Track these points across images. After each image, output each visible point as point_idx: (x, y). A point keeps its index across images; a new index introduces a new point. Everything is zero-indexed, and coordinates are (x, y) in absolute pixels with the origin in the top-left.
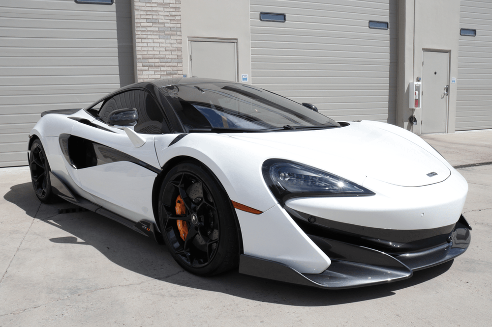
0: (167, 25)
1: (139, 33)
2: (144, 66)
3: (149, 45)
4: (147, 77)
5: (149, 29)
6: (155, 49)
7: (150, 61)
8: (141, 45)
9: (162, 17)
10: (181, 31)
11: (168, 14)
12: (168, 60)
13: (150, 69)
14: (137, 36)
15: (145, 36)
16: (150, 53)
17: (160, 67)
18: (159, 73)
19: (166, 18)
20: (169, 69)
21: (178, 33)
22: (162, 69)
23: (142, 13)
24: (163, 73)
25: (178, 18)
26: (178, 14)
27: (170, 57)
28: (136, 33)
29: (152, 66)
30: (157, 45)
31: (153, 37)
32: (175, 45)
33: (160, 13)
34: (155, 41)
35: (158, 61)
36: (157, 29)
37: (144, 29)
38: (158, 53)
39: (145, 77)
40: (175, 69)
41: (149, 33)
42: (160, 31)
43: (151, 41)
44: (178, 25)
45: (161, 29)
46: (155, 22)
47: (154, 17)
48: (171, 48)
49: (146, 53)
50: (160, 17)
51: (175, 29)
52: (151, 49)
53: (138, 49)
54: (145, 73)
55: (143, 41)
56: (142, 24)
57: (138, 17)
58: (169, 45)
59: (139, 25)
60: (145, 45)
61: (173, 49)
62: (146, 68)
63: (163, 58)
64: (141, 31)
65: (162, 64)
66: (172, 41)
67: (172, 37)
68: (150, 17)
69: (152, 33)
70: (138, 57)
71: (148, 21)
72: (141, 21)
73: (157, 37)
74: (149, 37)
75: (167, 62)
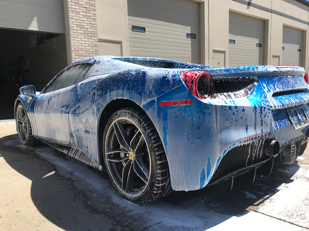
0: (89, 30)
1: (73, 34)
2: (76, 55)
3: (79, 42)
5: (78, 31)
6: (83, 45)
7: (80, 52)
8: (74, 41)
9: (86, 25)
10: (97, 34)
11: (89, 22)
14: (71, 36)
15: (76, 36)
16: (79, 47)
19: (88, 25)
21: (96, 35)
23: (74, 20)
25: (95, 26)
26: (95, 23)
27: (92, 50)
28: (71, 33)
29: (81, 56)
30: (84, 42)
31: (81, 37)
32: (94, 43)
33: (85, 22)
34: (82, 39)
35: (84, 52)
36: (83, 32)
37: (76, 31)
38: (84, 47)
41: (78, 34)
43: (80, 39)
44: (96, 31)
45: (85, 32)
46: (82, 27)
47: (81, 24)
48: (92, 45)
49: (77, 47)
51: (94, 33)
52: (80, 45)
53: (72, 44)
55: (75, 39)
56: (74, 28)
57: (72, 23)
58: (91, 43)
59: (72, 28)
60: (76, 42)
62: (78, 57)
64: (74, 32)
65: (87, 55)
66: (92, 40)
67: (92, 38)
68: (79, 24)
69: (80, 34)
70: (73, 49)
71: (78, 26)
72: (74, 26)
73: (84, 37)
74: (79, 37)
75: (90, 54)
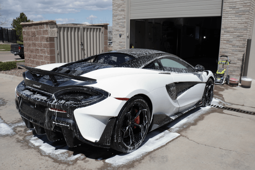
0: (240, 9)
1: (224, 15)
2: (225, 32)
3: (229, 21)
4: (226, 38)
5: (230, 12)
6: (232, 23)
7: (228, 29)
8: (225, 21)
10: (249, 12)
12: (239, 29)
13: (228, 34)
15: (227, 16)
17: (233, 32)
18: (232, 36)
19: (241, 5)
20: (238, 34)
22: (234, 34)
23: (227, 4)
24: (234, 36)
25: (248, 4)
26: (249, 2)
27: (240, 27)
29: (229, 32)
30: (233, 21)
31: (232, 16)
32: (244, 20)
33: (238, 3)
35: (233, 29)
36: (234, 12)
37: (227, 12)
38: (233, 25)
39: (225, 38)
40: (242, 34)
41: (230, 14)
42: (236, 13)
43: (230, 19)
44: (248, 9)
46: (234, 8)
47: (234, 5)
48: (241, 22)
49: (226, 25)
50: (237, 5)
51: (245, 11)
52: (229, 23)
53: (223, 23)
54: (225, 35)
55: (226, 19)
57: (225, 6)
58: (240, 20)
59: (225, 10)
60: (227, 21)
61: (243, 22)
62: (226, 33)
63: (236, 28)
66: (242, 18)
67: (243, 16)
68: (232, 6)
69: (231, 14)
70: (222, 27)
71: (230, 8)
72: (226, 8)
73: (234, 16)
74: (229, 16)
75: (238, 30)
